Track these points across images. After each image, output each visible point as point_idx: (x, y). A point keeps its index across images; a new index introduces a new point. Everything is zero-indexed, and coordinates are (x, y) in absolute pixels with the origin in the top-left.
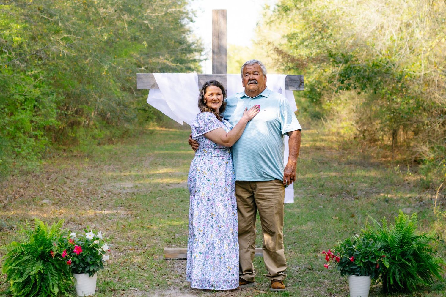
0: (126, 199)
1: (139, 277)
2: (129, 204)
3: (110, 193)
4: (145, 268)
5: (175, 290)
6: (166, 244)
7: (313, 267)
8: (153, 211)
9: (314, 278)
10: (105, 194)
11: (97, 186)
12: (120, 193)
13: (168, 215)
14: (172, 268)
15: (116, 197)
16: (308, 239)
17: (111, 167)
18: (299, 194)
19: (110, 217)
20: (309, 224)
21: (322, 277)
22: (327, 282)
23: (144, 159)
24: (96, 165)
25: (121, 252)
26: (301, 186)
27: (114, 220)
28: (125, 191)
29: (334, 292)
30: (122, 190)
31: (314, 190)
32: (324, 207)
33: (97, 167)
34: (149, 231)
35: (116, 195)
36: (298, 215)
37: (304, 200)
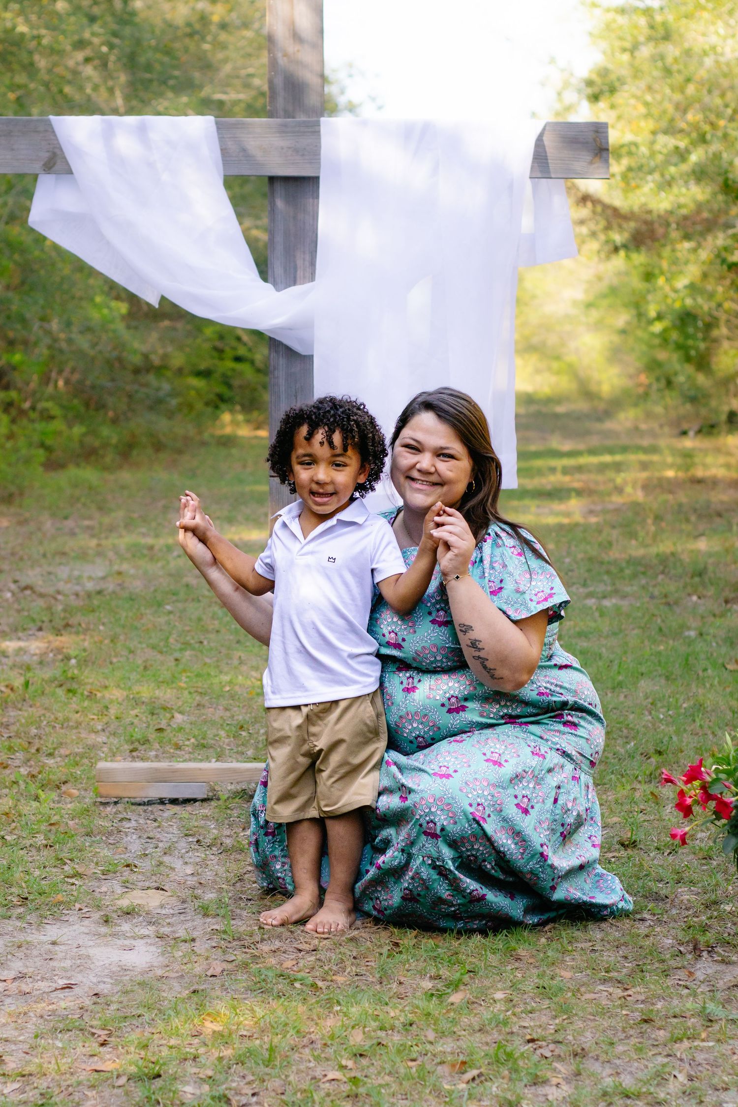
0: (68, 609)
2: (65, 622)
5: (86, 922)
6: (127, 747)
7: (640, 836)
9: (639, 878)
10: (9, 594)
12: (59, 592)
14: (110, 834)
15: (39, 603)
16: (632, 734)
17: (70, 523)
18: (624, 597)
20: (644, 685)
21: (668, 875)
22: (685, 894)
26: (635, 576)
29: (710, 937)
31: (672, 587)
32: (701, 634)
34: (86, 703)
35: (42, 595)
36: (612, 657)
37: (640, 614)
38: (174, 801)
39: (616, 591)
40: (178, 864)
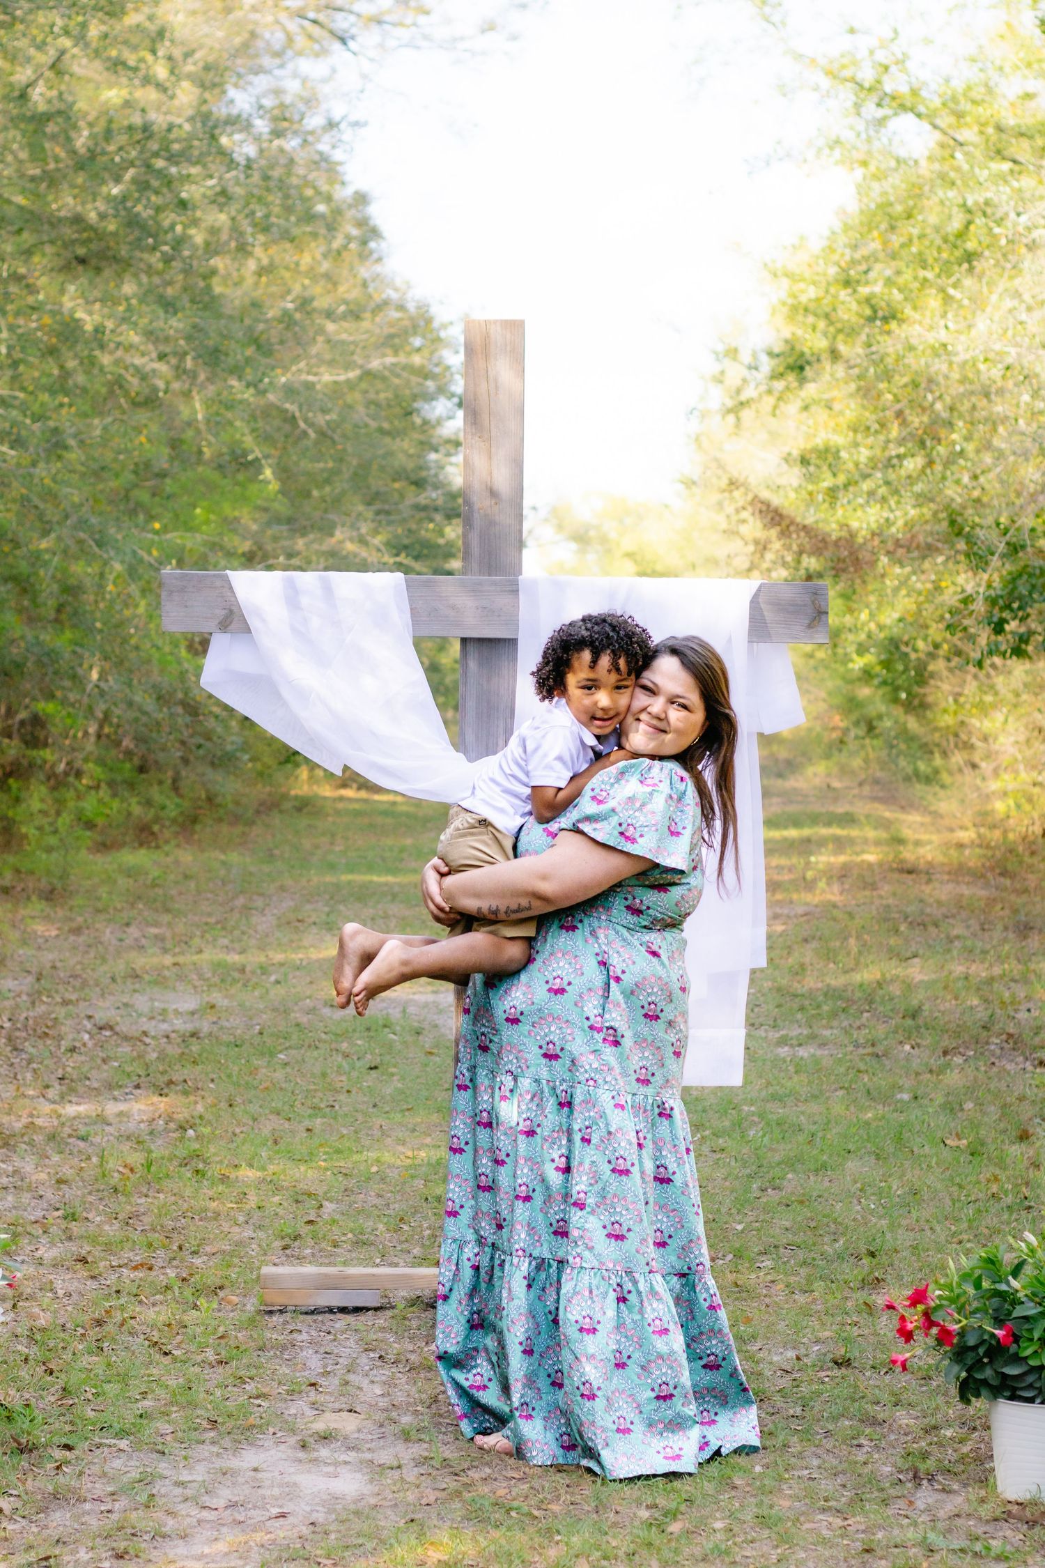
0: (162, 1057)
1: (144, 1388)
2: (166, 1078)
3: (108, 1033)
4: (178, 1346)
5: (282, 1447)
6: (278, 1244)
7: (855, 1353)
8: (254, 1108)
9: (854, 1401)
10: (86, 1037)
11: (66, 1003)
12: (145, 1033)
13: (307, 1123)
14: (284, 1348)
15: (126, 1049)
16: (841, 1229)
17: (133, 931)
18: (822, 1045)
19: (83, 1130)
20: (852, 1165)
21: (885, 1397)
22: (904, 1418)
23: (259, 903)
24: (74, 925)
25: (93, 1278)
26: (834, 1014)
27: (97, 1140)
28: (165, 1026)
29: (931, 1464)
30: (153, 1023)
31: (881, 1030)
32: (916, 1097)
33: (77, 931)
34: (221, 1188)
35: (127, 1038)
36: (813, 1128)
37: (842, 1070)
38: (343, 1310)
39: (813, 1037)
40: (365, 1383)
